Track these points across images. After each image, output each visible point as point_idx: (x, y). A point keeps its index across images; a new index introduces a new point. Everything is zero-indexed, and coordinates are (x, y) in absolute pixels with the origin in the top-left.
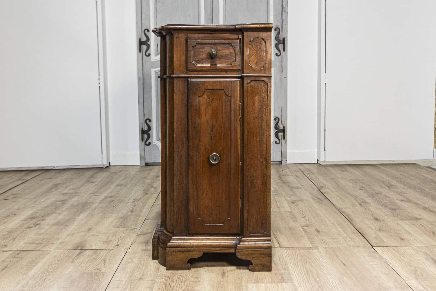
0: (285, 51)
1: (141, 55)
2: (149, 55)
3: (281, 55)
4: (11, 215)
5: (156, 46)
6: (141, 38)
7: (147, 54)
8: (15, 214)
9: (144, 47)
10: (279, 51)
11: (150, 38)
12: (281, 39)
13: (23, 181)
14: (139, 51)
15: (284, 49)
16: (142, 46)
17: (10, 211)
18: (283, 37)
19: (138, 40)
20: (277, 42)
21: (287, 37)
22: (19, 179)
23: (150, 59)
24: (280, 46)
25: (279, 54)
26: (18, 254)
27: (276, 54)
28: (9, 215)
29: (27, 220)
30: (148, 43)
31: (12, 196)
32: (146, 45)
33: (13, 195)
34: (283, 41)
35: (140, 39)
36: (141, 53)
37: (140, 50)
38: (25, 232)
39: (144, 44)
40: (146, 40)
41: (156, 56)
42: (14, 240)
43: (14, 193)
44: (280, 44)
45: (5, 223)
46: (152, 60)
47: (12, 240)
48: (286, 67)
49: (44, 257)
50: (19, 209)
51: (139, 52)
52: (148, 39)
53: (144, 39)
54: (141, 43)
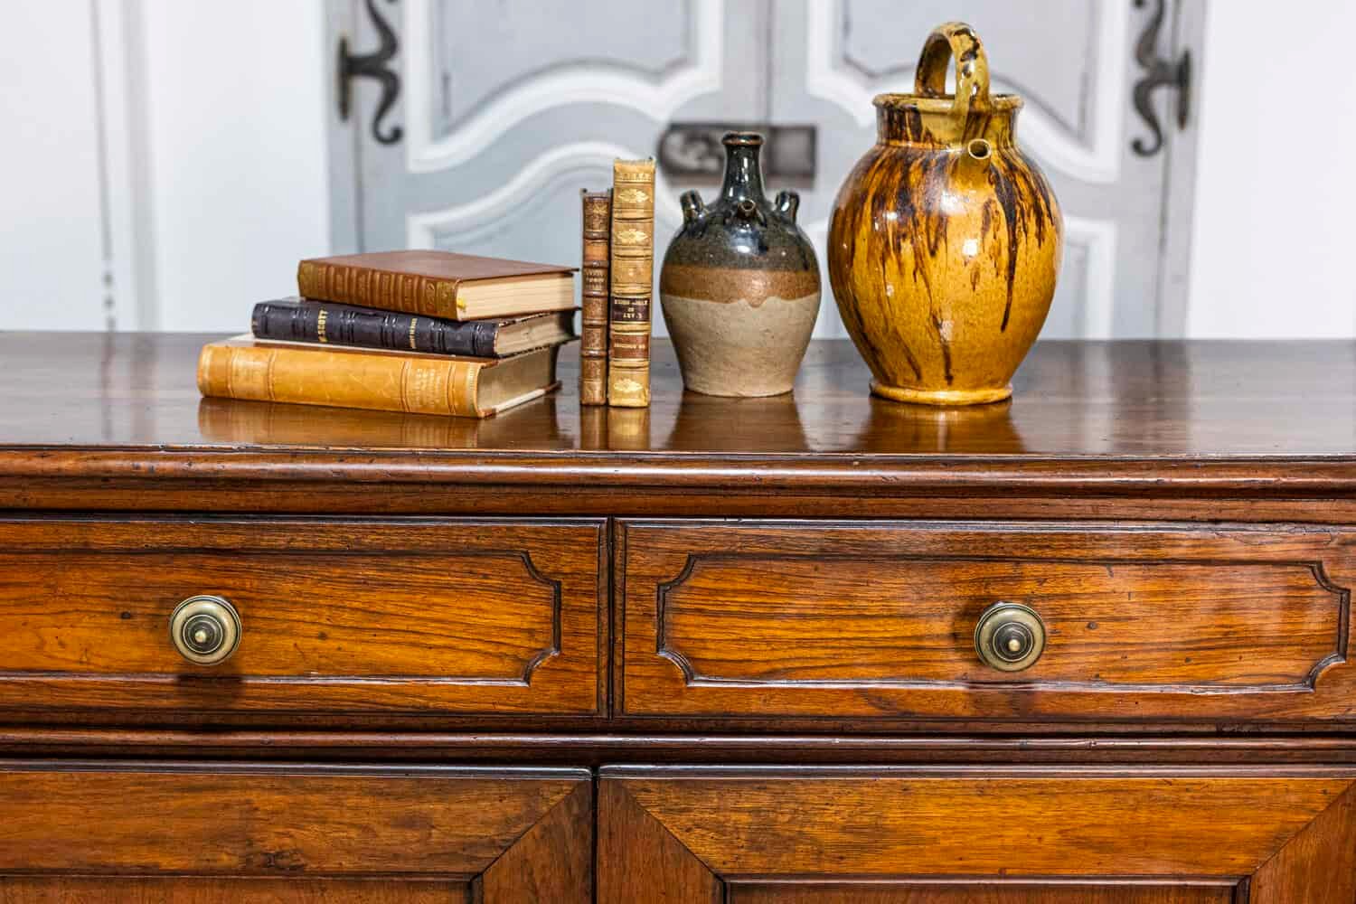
0: (1189, 129)
1: (346, 132)
2: (397, 135)
5: (440, 81)
6: (349, 35)
7: (386, 129)
9: (368, 91)
10: (1155, 125)
11: (397, 36)
12: (1170, 58)
14: (336, 109)
15: (1183, 117)
16: (353, 81)
18: (1179, 50)
19: (334, 50)
20: (1146, 72)
23: (402, 158)
24: (1163, 99)
25: (1149, 141)
27: (1137, 147)
30: (390, 65)
32: (379, 78)
34: (1181, 66)
35: (343, 46)
36: (352, 121)
37: (345, 106)
39: (369, 73)
40: (381, 51)
41: (434, 139)
44: (1163, 83)
46: (413, 167)
51: (336, 118)
52: (390, 43)
53: (368, 42)
54: (350, 67)
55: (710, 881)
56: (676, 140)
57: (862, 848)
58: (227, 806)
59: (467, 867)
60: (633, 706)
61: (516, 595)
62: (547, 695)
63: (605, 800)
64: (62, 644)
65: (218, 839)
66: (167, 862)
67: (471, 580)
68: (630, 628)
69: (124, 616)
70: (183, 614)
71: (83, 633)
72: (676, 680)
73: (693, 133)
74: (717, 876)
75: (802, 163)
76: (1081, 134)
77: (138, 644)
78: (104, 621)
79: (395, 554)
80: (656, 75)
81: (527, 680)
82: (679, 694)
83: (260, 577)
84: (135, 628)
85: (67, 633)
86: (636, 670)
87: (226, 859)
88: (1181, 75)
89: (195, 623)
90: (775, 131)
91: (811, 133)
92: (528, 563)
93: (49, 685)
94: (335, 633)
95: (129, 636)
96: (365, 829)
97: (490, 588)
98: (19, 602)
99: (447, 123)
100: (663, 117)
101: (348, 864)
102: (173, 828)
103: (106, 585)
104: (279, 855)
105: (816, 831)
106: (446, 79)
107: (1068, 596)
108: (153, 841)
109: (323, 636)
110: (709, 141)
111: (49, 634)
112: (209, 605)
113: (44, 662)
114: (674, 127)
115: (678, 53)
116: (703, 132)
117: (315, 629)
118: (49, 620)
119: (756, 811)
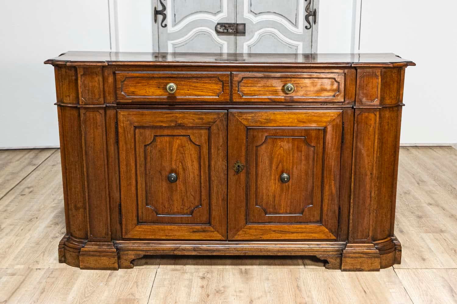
0: (316, 23)
1: (156, 25)
2: (166, 26)
3: (311, 28)
4: (33, 220)
5: (174, 15)
6: (156, 6)
7: (163, 25)
8: (37, 218)
9: (160, 17)
10: (309, 23)
11: (166, 7)
12: (312, 11)
13: (35, 167)
14: (154, 21)
15: (315, 22)
16: (157, 15)
17: (31, 213)
18: (314, 9)
19: (154, 9)
20: (307, 14)
21: (318, 8)
22: (30, 164)
23: (167, 30)
24: (311, 18)
25: (309, 27)
26: (52, 273)
27: (306, 27)
28: (32, 219)
29: (51, 227)
30: (164, 12)
31: (27, 190)
32: (162, 15)
33: (29, 188)
34: (314, 12)
35: (155, 8)
36: (157, 23)
37: (156, 21)
38: (53, 243)
39: (160, 14)
40: (163, 10)
41: (173, 27)
42: (44, 255)
43: (29, 185)
44: (311, 15)
45: (30, 230)
46: (169, 32)
47: (42, 255)
48: (317, 41)
49: (78, 277)
50: (39, 210)
51: (154, 23)
52: (164, 8)
53: (160, 8)
54: (157, 13)
55: (245, 127)
56: (219, 26)
57: (267, 122)
58: (173, 116)
59: (209, 126)
60: (234, 100)
61: (217, 84)
62: (222, 99)
63: (229, 115)
64: (149, 92)
65: (171, 121)
66: (164, 125)
67: (210, 82)
68: (234, 88)
69: (159, 87)
70: (168, 86)
71: (152, 90)
72: (241, 96)
73: (222, 25)
74: (246, 127)
75: (243, 31)
76: (296, 25)
77: (160, 92)
78: (156, 88)
79: (199, 78)
80: (215, 14)
81: (219, 97)
82: (241, 98)
83: (179, 81)
84: (160, 89)
85: (150, 90)
86: (235, 95)
87: (173, 124)
88: (314, 14)
89: (170, 87)
90: (237, 24)
91: (244, 25)
92: (219, 79)
93: (147, 98)
94: (190, 90)
95: (159, 91)
96: (193, 120)
97: (213, 83)
98: (143, 85)
99: (175, 24)
100: (216, 22)
101: (191, 125)
102: (165, 119)
103: (156, 83)
104: (181, 124)
105: (261, 120)
106: (175, 15)
107: (298, 83)
108: (162, 122)
109: (188, 90)
110: (225, 27)
111: (147, 90)
112: (172, 84)
113: (146, 95)
114: (218, 24)
115: (219, 10)
116: (224, 25)
117: (187, 89)
118: (147, 88)
119: (252, 117)
